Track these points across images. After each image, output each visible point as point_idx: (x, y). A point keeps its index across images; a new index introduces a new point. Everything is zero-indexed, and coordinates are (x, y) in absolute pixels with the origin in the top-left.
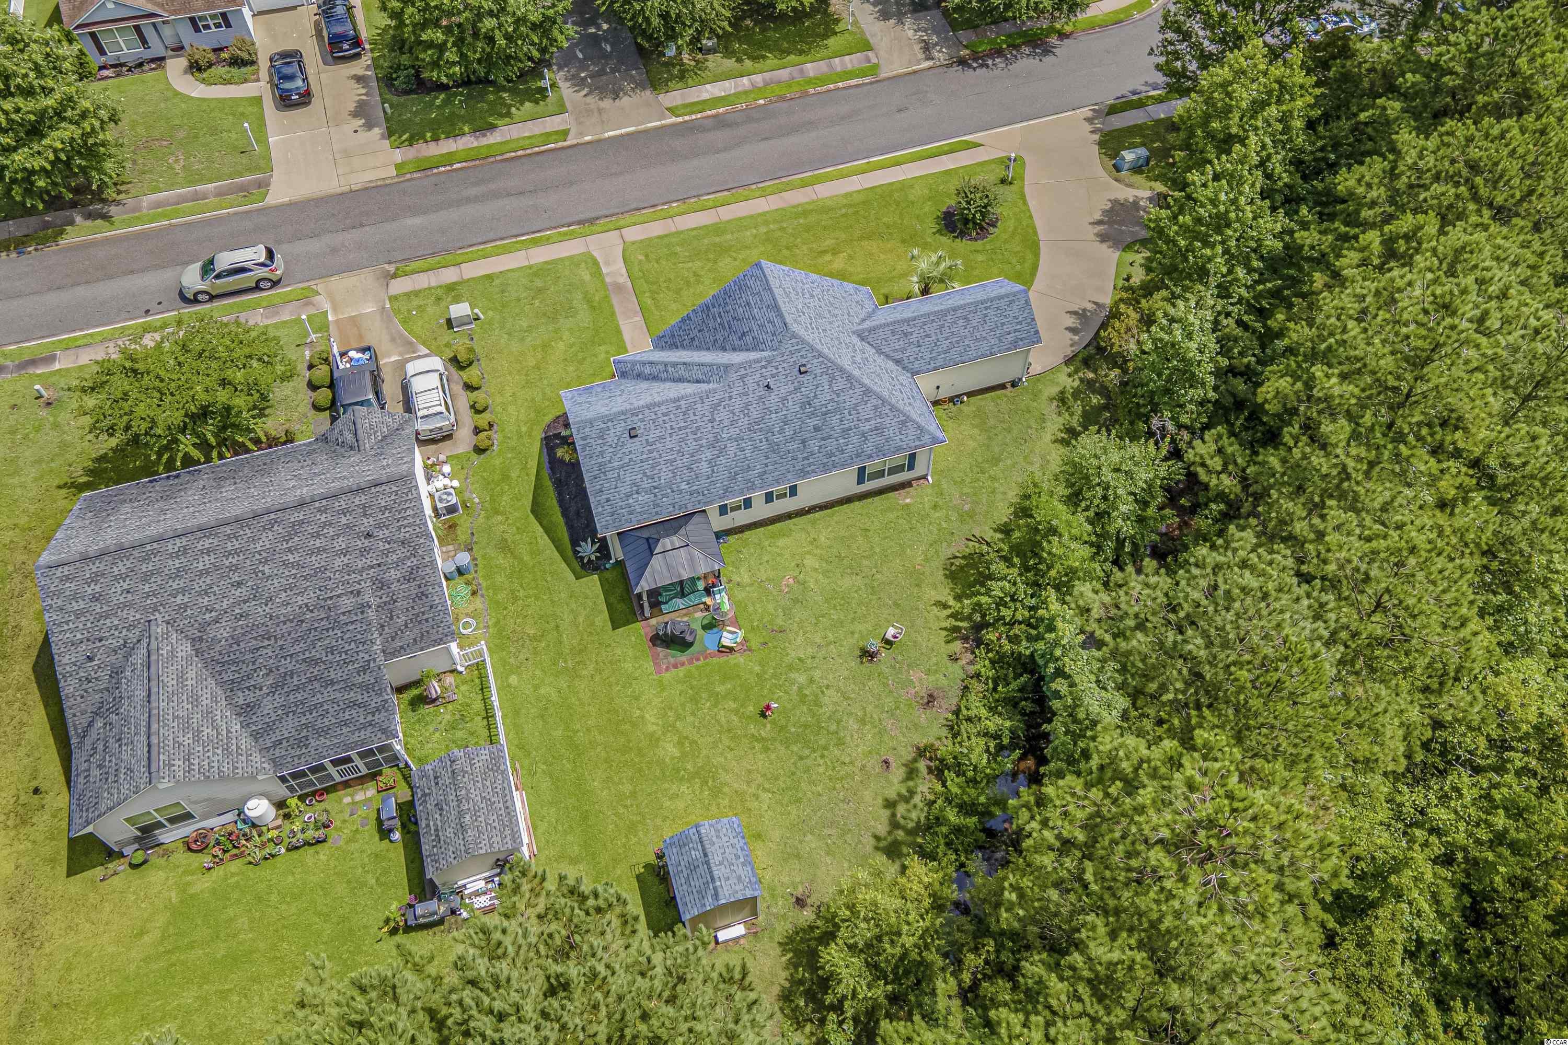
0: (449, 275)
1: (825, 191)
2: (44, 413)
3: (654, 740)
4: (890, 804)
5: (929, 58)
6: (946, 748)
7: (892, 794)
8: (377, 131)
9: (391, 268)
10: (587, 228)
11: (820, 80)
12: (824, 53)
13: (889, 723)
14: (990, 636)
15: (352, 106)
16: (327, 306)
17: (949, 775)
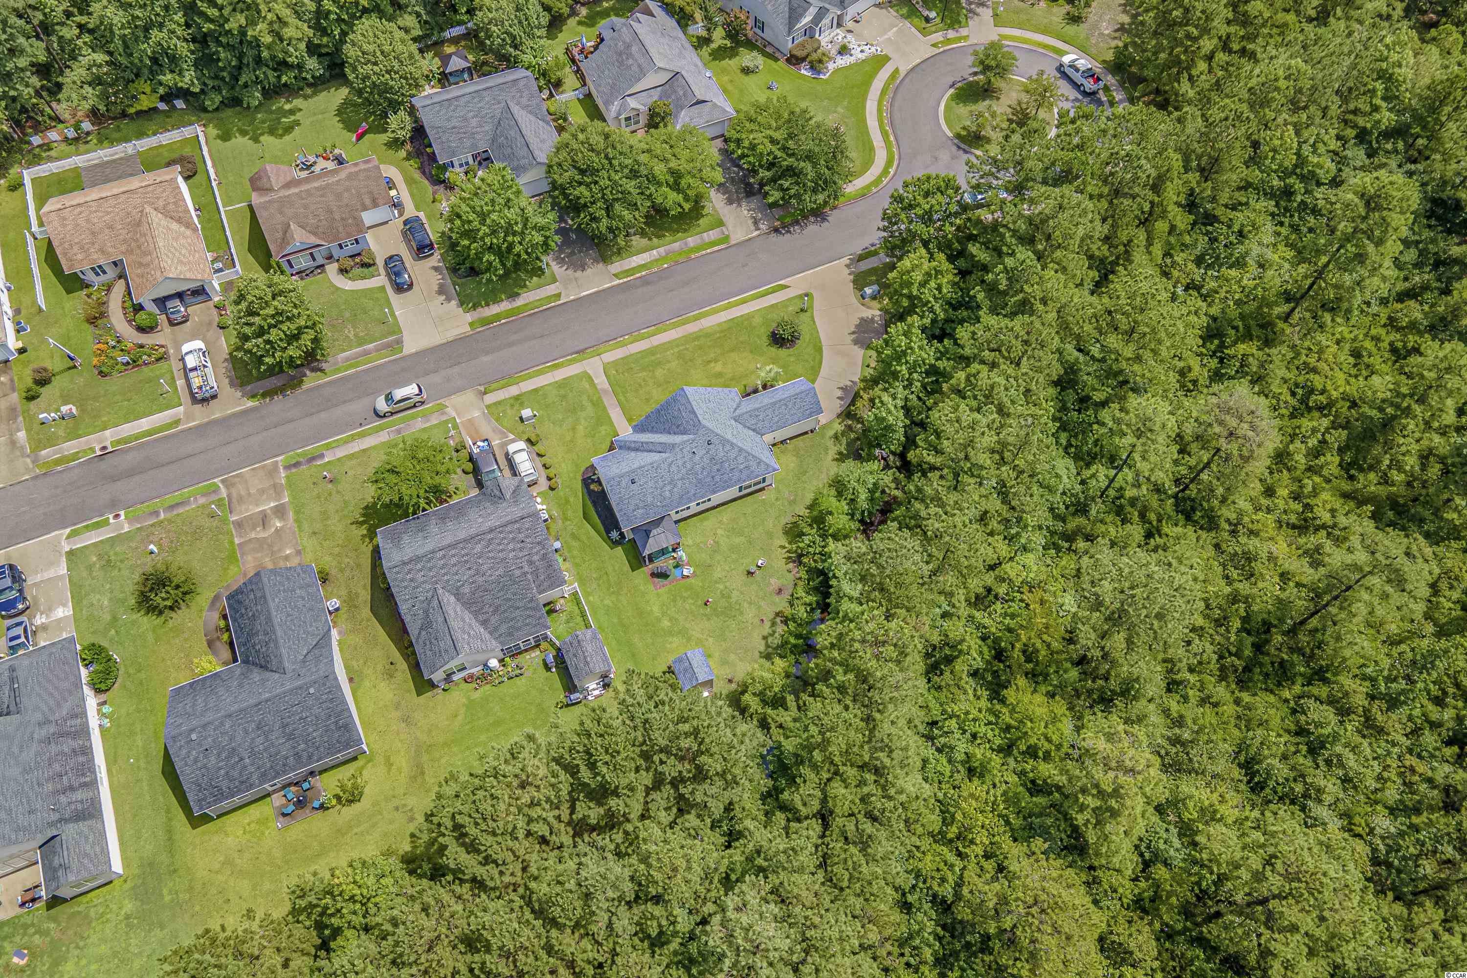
0: (514, 391)
1: (708, 323)
2: (330, 486)
3: (659, 620)
4: (765, 638)
5: (758, 229)
6: (788, 612)
7: (765, 633)
8: (454, 303)
9: (482, 388)
10: (581, 356)
11: (698, 249)
12: (698, 230)
13: (762, 603)
14: (805, 560)
15: (436, 288)
16: (454, 414)
17: (790, 623)
